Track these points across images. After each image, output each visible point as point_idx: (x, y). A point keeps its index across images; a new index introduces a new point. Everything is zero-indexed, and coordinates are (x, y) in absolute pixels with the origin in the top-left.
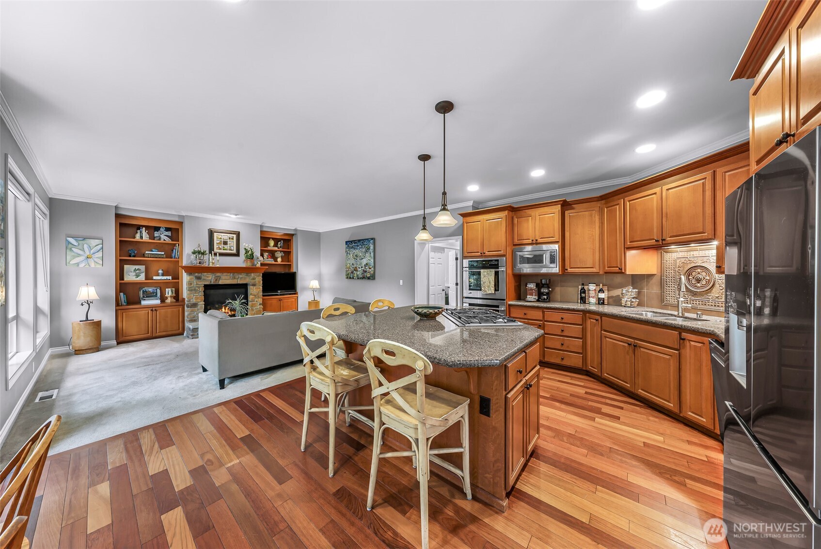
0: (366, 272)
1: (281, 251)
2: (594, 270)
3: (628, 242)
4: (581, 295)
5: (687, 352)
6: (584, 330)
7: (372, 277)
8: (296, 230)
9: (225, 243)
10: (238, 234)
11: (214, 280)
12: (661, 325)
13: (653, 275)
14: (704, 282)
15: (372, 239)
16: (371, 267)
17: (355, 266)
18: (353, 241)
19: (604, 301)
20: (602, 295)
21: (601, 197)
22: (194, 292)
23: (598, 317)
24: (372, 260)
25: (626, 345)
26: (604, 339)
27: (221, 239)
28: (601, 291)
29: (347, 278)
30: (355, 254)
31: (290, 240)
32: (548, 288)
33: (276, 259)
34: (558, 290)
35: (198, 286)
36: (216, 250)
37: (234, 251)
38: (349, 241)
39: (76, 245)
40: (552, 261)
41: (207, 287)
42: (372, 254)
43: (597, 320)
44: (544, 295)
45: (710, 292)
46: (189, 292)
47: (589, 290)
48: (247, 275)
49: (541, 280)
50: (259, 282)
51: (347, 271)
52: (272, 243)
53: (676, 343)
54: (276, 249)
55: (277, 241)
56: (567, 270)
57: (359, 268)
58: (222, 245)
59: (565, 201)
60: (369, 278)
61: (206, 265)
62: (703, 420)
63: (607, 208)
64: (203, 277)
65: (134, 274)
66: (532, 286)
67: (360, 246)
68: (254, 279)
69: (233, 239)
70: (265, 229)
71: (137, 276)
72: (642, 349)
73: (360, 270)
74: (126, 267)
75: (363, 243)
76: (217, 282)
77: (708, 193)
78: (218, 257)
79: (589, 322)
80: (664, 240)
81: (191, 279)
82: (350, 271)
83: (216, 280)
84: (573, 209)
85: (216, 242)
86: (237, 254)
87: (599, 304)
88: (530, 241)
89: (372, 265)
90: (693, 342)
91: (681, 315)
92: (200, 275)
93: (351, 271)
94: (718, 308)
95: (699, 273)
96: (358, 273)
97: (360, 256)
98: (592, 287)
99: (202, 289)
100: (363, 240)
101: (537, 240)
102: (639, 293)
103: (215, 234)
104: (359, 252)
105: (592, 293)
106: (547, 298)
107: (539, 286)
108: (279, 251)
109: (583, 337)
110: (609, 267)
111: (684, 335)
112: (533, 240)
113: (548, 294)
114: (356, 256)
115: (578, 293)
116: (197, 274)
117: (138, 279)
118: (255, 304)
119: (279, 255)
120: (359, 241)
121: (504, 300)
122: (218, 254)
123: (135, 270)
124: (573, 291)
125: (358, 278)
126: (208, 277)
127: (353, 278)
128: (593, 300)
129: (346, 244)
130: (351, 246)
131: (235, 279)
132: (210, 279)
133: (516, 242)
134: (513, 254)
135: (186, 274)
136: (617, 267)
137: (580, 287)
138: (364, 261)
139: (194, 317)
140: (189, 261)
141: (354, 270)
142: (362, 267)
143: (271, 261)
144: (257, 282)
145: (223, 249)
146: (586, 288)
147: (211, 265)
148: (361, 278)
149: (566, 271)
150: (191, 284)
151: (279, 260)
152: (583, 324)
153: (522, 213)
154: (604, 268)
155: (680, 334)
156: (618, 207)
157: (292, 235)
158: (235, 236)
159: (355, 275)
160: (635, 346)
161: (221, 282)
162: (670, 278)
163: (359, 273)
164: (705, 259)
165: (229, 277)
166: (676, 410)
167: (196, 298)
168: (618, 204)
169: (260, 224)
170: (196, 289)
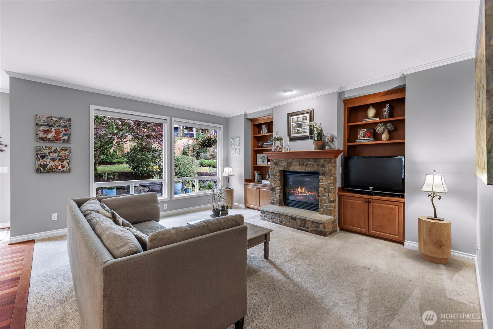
1: (387, 123)
9: (300, 126)
10: (312, 113)
11: (286, 166)
22: (273, 176)
27: (296, 122)
31: (401, 98)
33: (376, 136)
35: (276, 171)
36: (292, 135)
37: (308, 134)
39: (233, 142)
52: (370, 112)
54: (377, 119)
58: (297, 129)
64: (280, 163)
65: (262, 160)
68: (323, 166)
69: (306, 119)
70: (347, 96)
71: (263, 161)
74: (258, 155)
76: (289, 168)
81: (271, 164)
83: (288, 166)
85: (292, 126)
92: (277, 161)
103: (292, 118)
108: (380, 123)
117: (263, 164)
118: (324, 199)
123: (262, 157)
126: (282, 163)
131: (303, 165)
132: (283, 165)
143: (370, 140)
145: (298, 133)
147: (285, 151)
151: (384, 136)
158: (309, 115)
161: (291, 169)
165: (298, 163)
167: (275, 183)
169: (336, 90)
170: (274, 174)
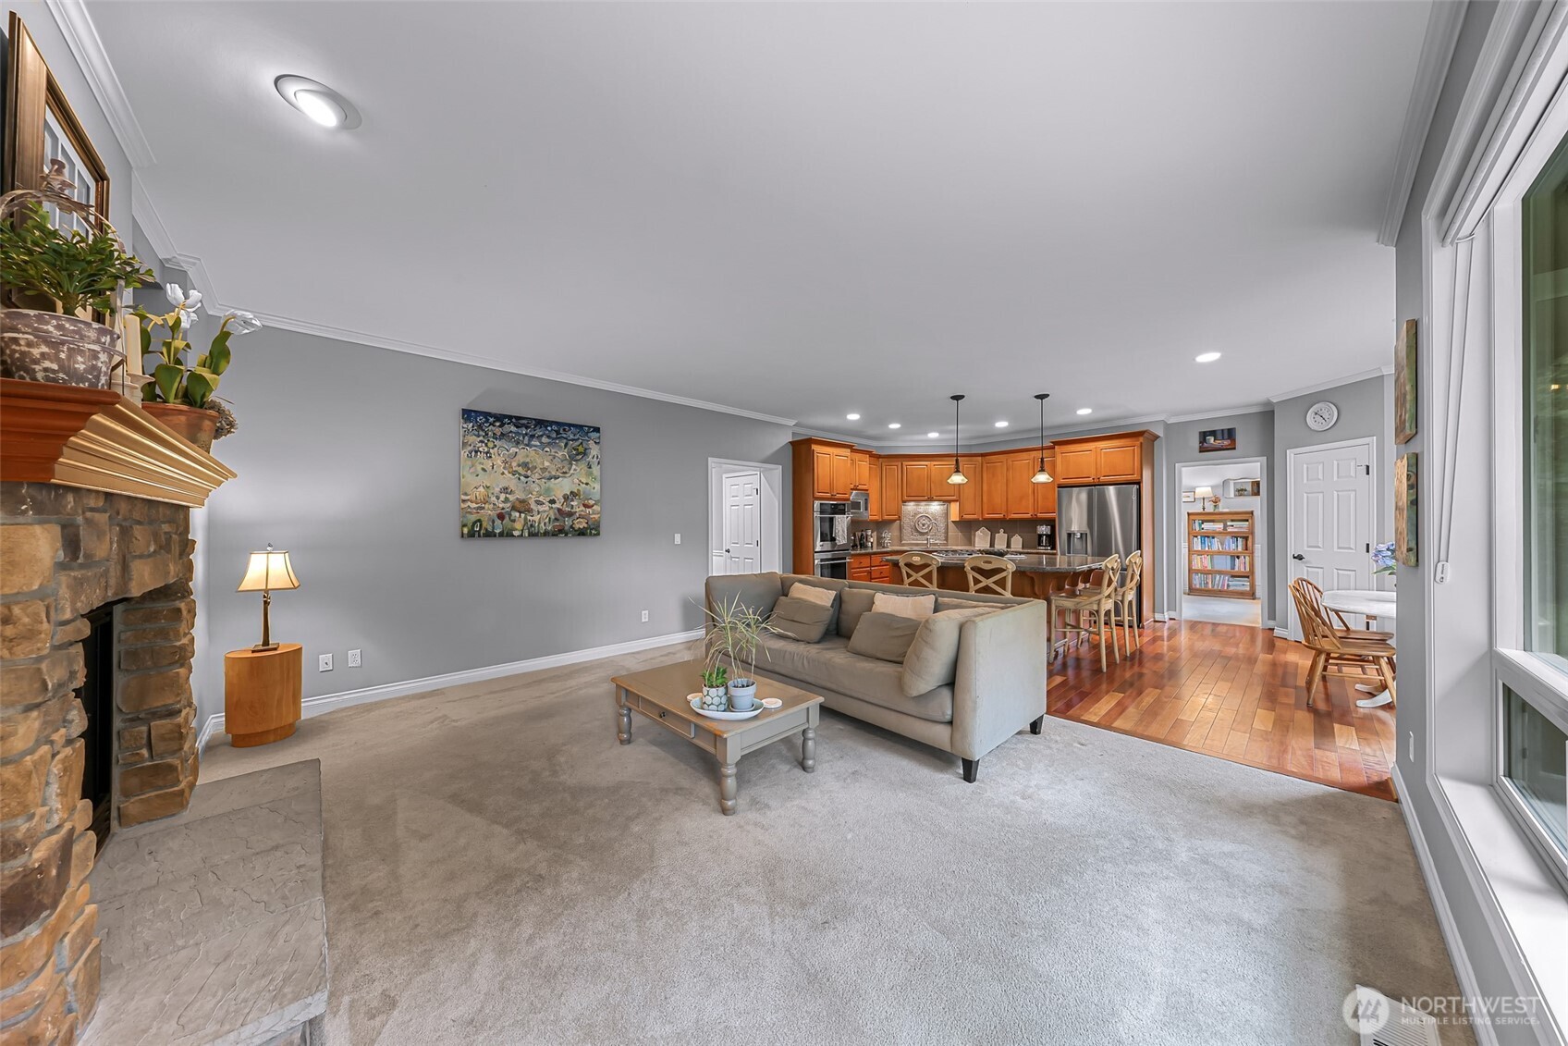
0: (570, 514)
7: (591, 531)
15: (596, 430)
16: (591, 502)
17: (521, 496)
18: (510, 417)
29: (471, 534)
30: (521, 458)
38: (484, 414)
47: (867, 535)
51: (465, 512)
57: (538, 503)
59: (870, 453)
60: (582, 533)
67: (544, 440)
73: (546, 507)
75: (558, 432)
82: (489, 512)
88: (853, 487)
93: (493, 514)
95: (924, 520)
96: (536, 518)
97: (544, 470)
98: (869, 533)
100: (554, 423)
101: (857, 486)
104: (538, 455)
110: (887, 516)
114: (525, 465)
120: (541, 423)
125: (532, 535)
127: (507, 534)
129: (467, 420)
130: (498, 431)
138: (563, 486)
141: (514, 508)
142: (553, 502)
148: (546, 534)
159: (519, 525)
163: (542, 516)
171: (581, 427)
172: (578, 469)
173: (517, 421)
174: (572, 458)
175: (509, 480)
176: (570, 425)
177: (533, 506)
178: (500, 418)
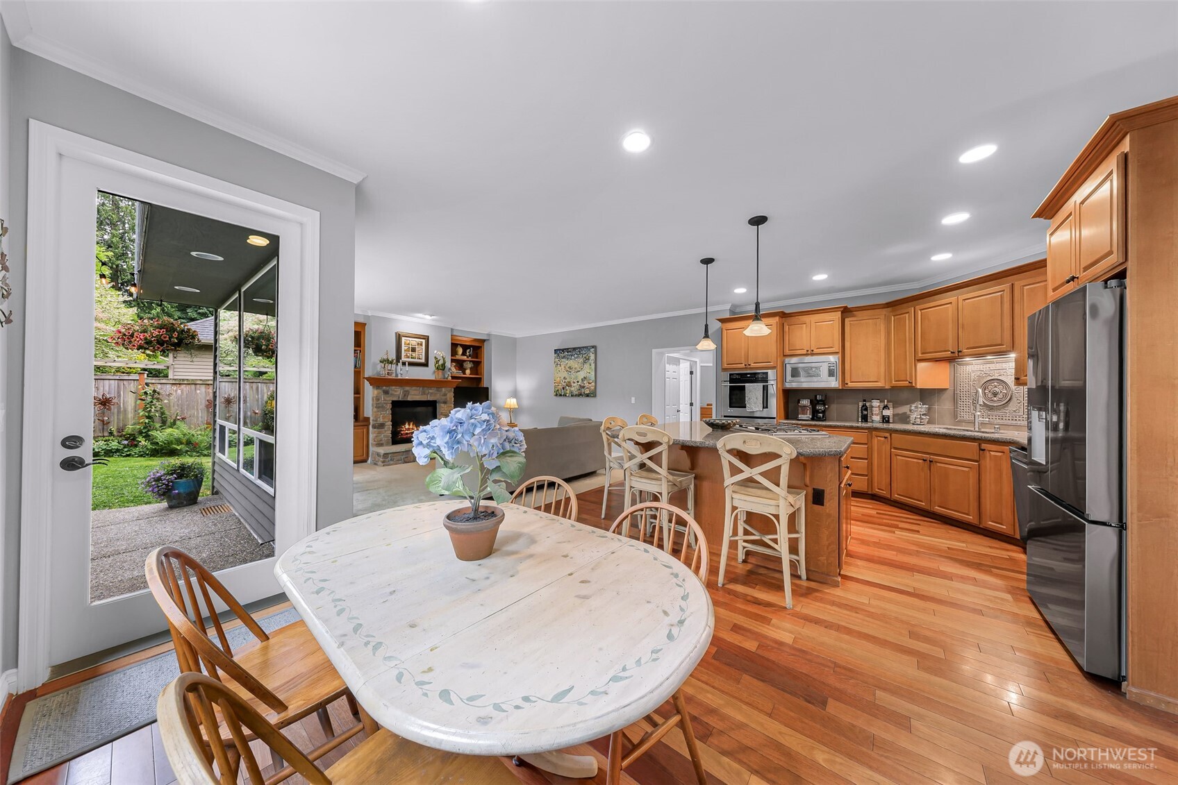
0: (584, 387)
1: (470, 361)
2: (879, 384)
3: (920, 353)
4: (862, 413)
5: (988, 463)
6: (870, 450)
7: (592, 394)
8: (489, 335)
9: (413, 350)
10: (427, 338)
11: (402, 396)
12: (959, 438)
13: (945, 389)
14: (1000, 396)
15: (593, 347)
16: (591, 382)
17: (569, 380)
18: (565, 349)
19: (889, 418)
20: (886, 413)
21: (887, 304)
22: (381, 409)
23: (887, 435)
24: (593, 373)
25: (921, 461)
26: (894, 458)
27: (409, 344)
28: (886, 407)
29: (556, 395)
30: (568, 365)
31: (481, 347)
32: (824, 405)
33: (464, 372)
34: (834, 408)
35: (385, 402)
36: (403, 359)
37: (423, 361)
38: (560, 350)
40: (831, 373)
41: (394, 403)
42: (593, 366)
43: (885, 438)
44: (820, 413)
45: (1007, 406)
46: (375, 409)
47: (872, 407)
48: (438, 391)
49: (816, 396)
50: (451, 399)
51: (555, 387)
52: (460, 350)
53: (975, 454)
54: (465, 358)
55: (465, 347)
56: (847, 384)
57: (574, 383)
58: (410, 353)
59: (846, 308)
60: (588, 395)
61: (393, 377)
62: (1003, 528)
63: (894, 316)
64: (391, 392)
66: (805, 402)
67: (576, 356)
68: (445, 395)
69: (421, 345)
70: (455, 334)
72: (939, 464)
73: (575, 385)
75: (580, 352)
76: (406, 397)
77: (1007, 306)
78: (407, 367)
79: (875, 441)
80: (961, 351)
81: (378, 394)
82: (560, 387)
83: (405, 395)
84: (854, 316)
85: (403, 348)
86: (426, 365)
87: (883, 422)
88: (805, 352)
89: (593, 379)
90: (993, 452)
91: (977, 429)
92: (388, 388)
93: (561, 387)
94: (1016, 422)
95: (996, 387)
96: (573, 389)
97: (575, 368)
98: (876, 403)
99: (389, 406)
100: (579, 348)
101: (813, 351)
102: (929, 409)
103: (403, 338)
104: (574, 363)
105: (876, 411)
106: (823, 416)
107: (814, 403)
108: (468, 361)
109: (869, 458)
110: (897, 381)
111: (984, 446)
112: (807, 351)
113: (823, 412)
114: (570, 368)
115: (858, 411)
116: (384, 388)
119: (468, 365)
120: (574, 349)
121: (774, 418)
122: (407, 363)
124: (853, 408)
125: (572, 396)
126: (396, 391)
127: (565, 396)
128: (877, 418)
129: (555, 353)
130: (563, 355)
131: (423, 394)
132: (398, 393)
133: (787, 352)
134: (784, 366)
135: (371, 387)
136: (907, 381)
137: (861, 404)
138: (581, 375)
139: (381, 440)
140: (375, 372)
141: (567, 385)
142: (578, 382)
144: (448, 399)
145: (412, 358)
146: (868, 404)
147: (399, 377)
148: (576, 396)
149: (846, 386)
150: (378, 400)
151: (468, 372)
152: (868, 443)
153: (794, 319)
154: (891, 382)
155: (980, 445)
156: (907, 315)
157: (483, 341)
158: (424, 341)
159: (568, 392)
160: (930, 461)
161: (409, 399)
162: (964, 393)
163: (575, 388)
164: (1002, 372)
165: (418, 392)
166: (976, 522)
167: (384, 417)
168: (908, 312)
169: (451, 327)
170: (383, 406)
171: (586, 347)
172: (587, 366)
173: (567, 350)
174: (585, 362)
175: (565, 374)
176: (583, 347)
177: (572, 384)
178: (563, 350)
